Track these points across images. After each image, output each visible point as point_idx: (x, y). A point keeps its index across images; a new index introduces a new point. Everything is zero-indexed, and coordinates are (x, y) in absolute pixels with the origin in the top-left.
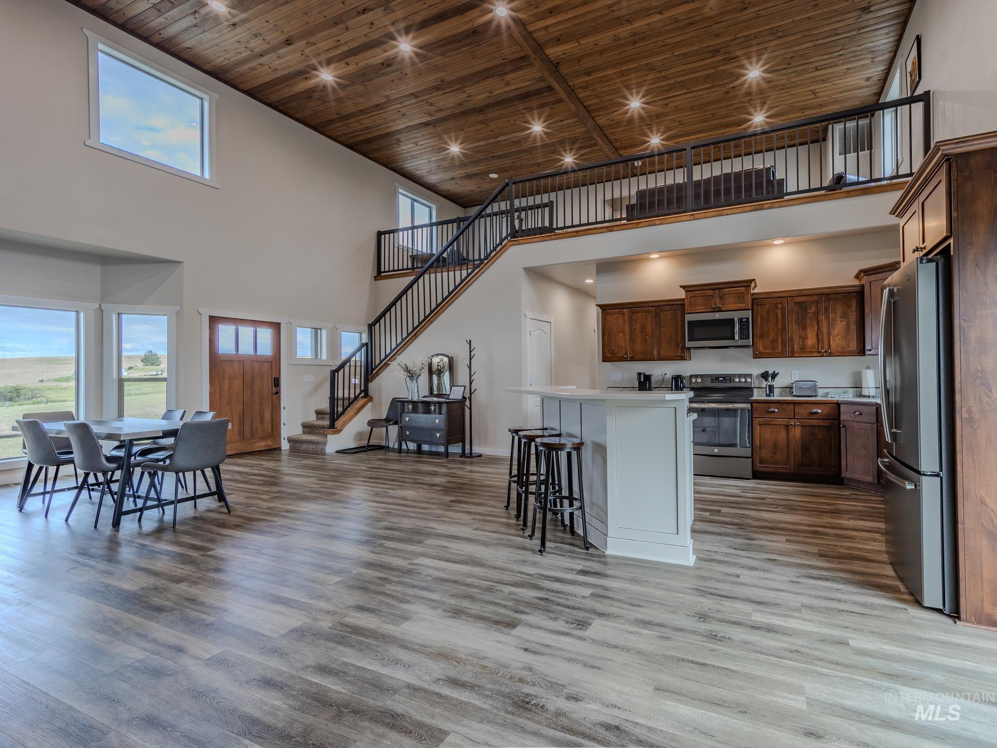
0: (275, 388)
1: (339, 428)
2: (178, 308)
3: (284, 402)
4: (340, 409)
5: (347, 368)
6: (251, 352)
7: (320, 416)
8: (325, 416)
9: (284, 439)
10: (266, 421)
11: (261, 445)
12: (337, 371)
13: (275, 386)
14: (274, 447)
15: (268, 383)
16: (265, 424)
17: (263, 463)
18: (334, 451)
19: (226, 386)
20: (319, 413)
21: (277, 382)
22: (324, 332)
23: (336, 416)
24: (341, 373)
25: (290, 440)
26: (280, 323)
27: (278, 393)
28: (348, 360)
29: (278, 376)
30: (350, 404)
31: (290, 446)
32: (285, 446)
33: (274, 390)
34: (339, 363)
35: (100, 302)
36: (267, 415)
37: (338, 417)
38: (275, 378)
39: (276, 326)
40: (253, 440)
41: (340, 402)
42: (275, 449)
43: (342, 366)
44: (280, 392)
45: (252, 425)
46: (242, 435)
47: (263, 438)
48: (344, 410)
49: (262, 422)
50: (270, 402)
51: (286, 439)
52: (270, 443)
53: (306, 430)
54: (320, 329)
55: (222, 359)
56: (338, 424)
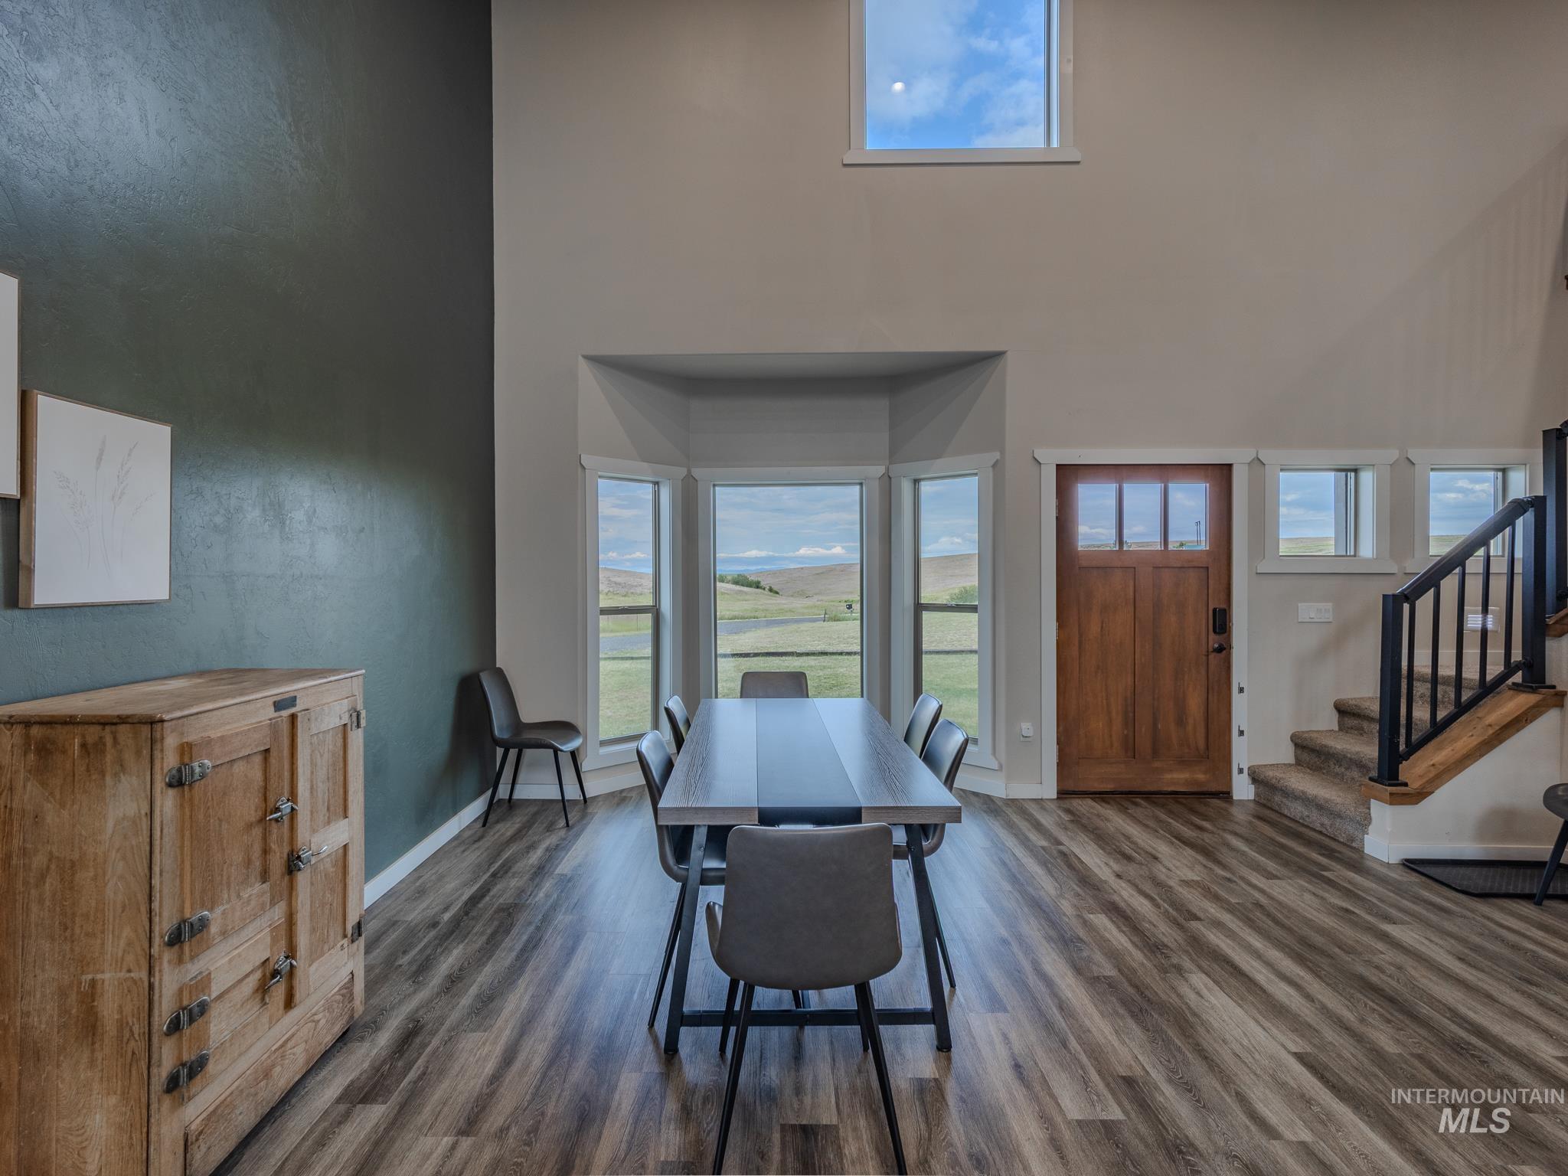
0: (1217, 637)
1: (1415, 785)
2: (997, 455)
3: (1238, 677)
4: (1421, 713)
5: (1449, 585)
6: (1154, 542)
7: (1351, 722)
8: (1365, 724)
9: (1241, 771)
10: (1191, 721)
11: (1177, 778)
12: (1411, 596)
13: (1215, 631)
14: (1213, 787)
15: (1197, 623)
16: (1190, 728)
17: (1163, 849)
18: (1394, 859)
19: (1094, 629)
20: (1345, 712)
21: (1221, 621)
22: (1367, 478)
23: (1402, 740)
24: (1425, 603)
25: (1256, 777)
26: (1230, 466)
27: (1224, 649)
28: (1455, 561)
29: (1223, 606)
30: (1462, 709)
31: (1257, 794)
32: (1243, 790)
33: (1214, 641)
34: (1419, 566)
35: (887, 462)
36: (1195, 703)
37: (1413, 748)
38: (1215, 610)
39: (1221, 474)
40: (1157, 764)
41: (1422, 689)
42: (1215, 795)
43: (1431, 580)
44: (1230, 647)
45: (1155, 725)
46: (1130, 749)
47: (1183, 762)
48: (1438, 728)
49: (1181, 721)
50: (1203, 672)
51: (1246, 771)
52: (1201, 777)
53: (1305, 756)
54: (1356, 471)
55: (1084, 564)
56: (1413, 771)
